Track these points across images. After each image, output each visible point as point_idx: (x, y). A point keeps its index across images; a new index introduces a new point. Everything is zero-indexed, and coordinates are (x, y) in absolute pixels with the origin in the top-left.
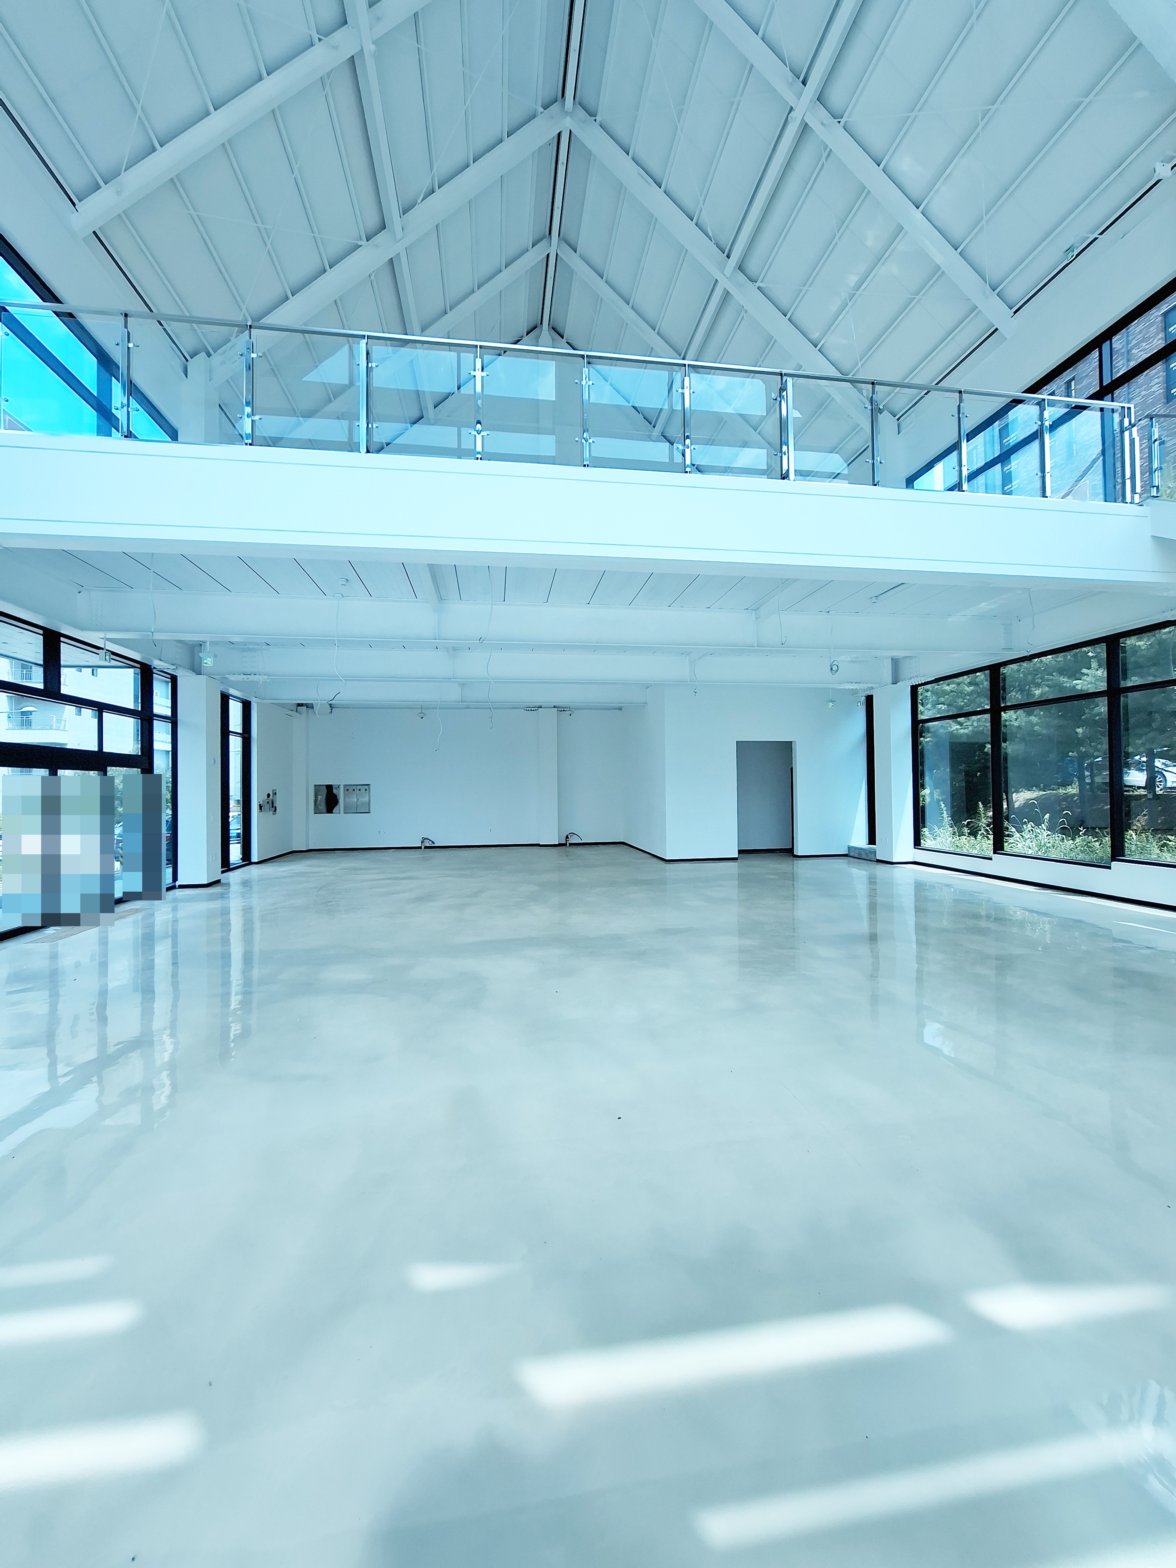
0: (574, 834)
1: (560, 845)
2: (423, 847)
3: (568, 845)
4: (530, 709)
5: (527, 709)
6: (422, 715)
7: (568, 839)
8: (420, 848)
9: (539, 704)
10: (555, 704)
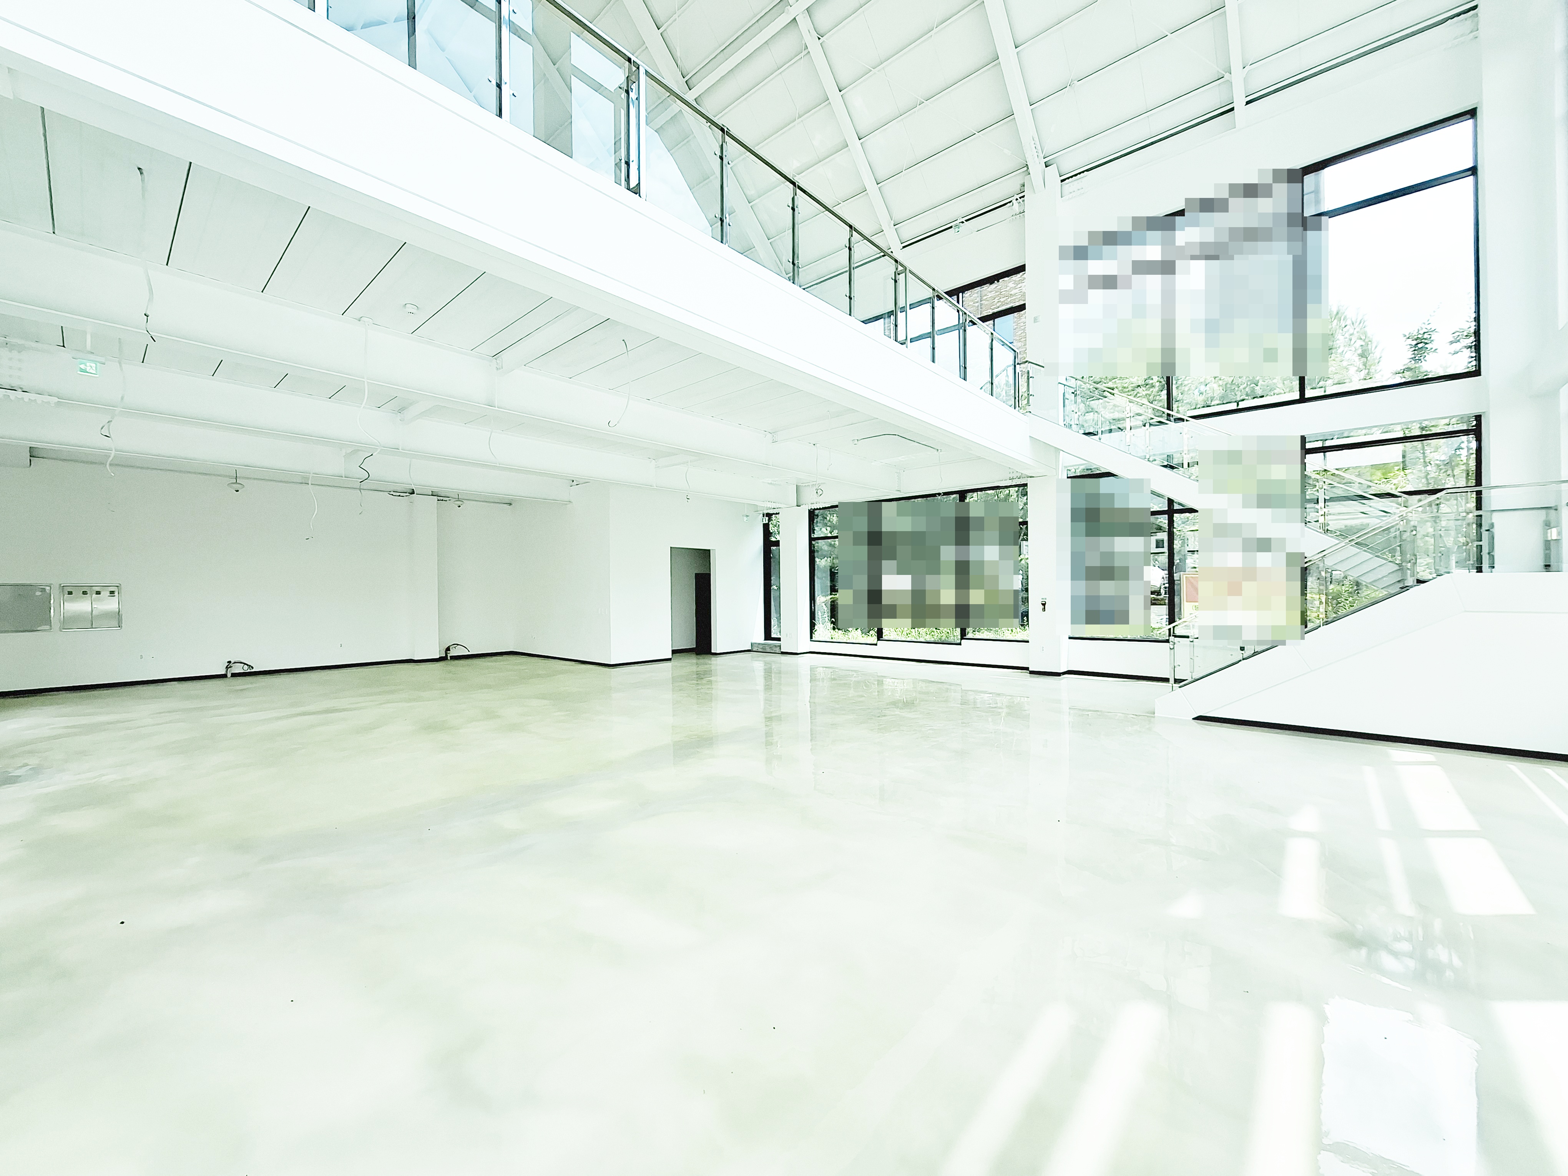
0: (458, 645)
1: (441, 659)
2: (229, 675)
3: (449, 658)
4: (398, 494)
5: (394, 494)
6: (237, 486)
7: (448, 652)
8: (224, 676)
9: (410, 487)
10: (435, 490)
